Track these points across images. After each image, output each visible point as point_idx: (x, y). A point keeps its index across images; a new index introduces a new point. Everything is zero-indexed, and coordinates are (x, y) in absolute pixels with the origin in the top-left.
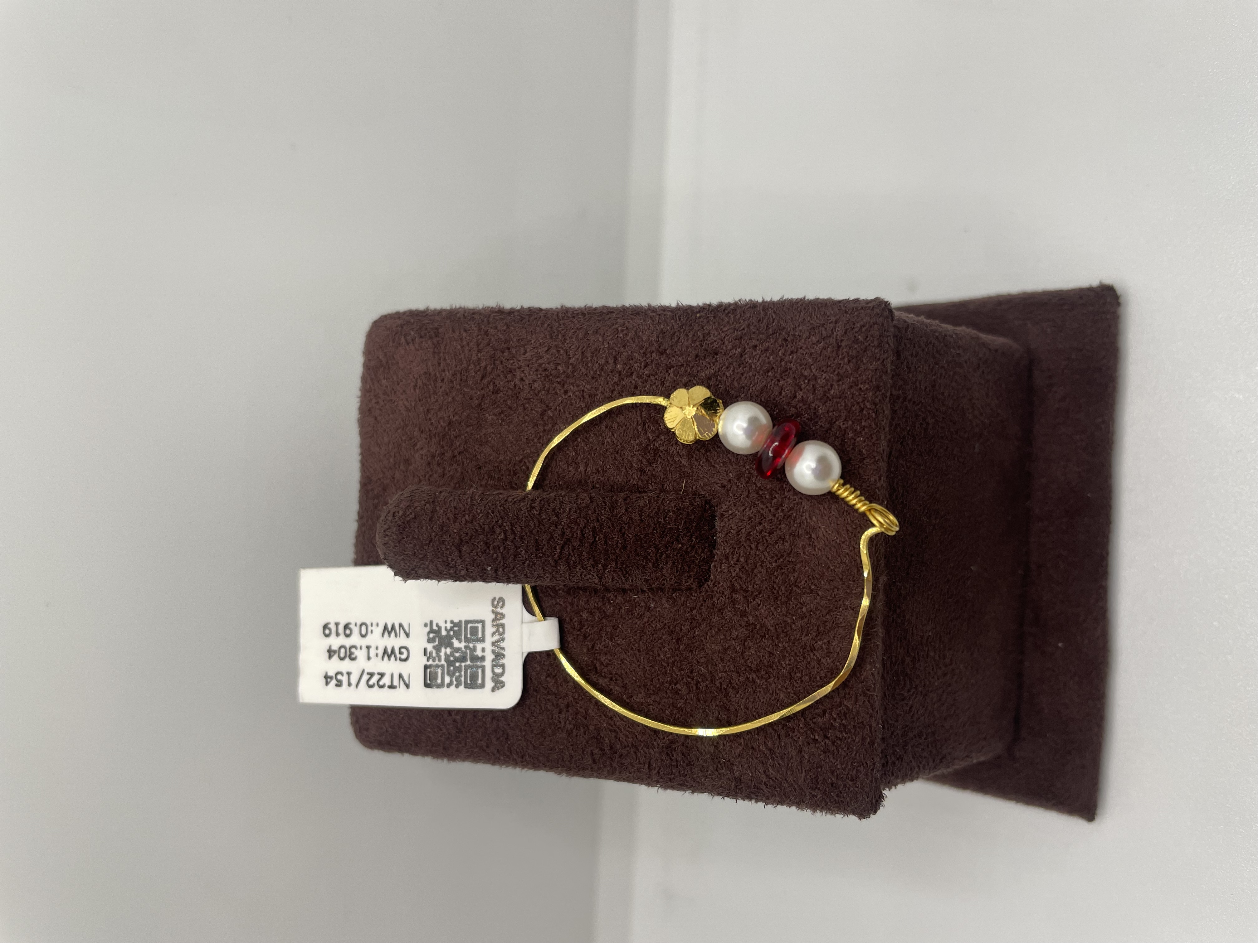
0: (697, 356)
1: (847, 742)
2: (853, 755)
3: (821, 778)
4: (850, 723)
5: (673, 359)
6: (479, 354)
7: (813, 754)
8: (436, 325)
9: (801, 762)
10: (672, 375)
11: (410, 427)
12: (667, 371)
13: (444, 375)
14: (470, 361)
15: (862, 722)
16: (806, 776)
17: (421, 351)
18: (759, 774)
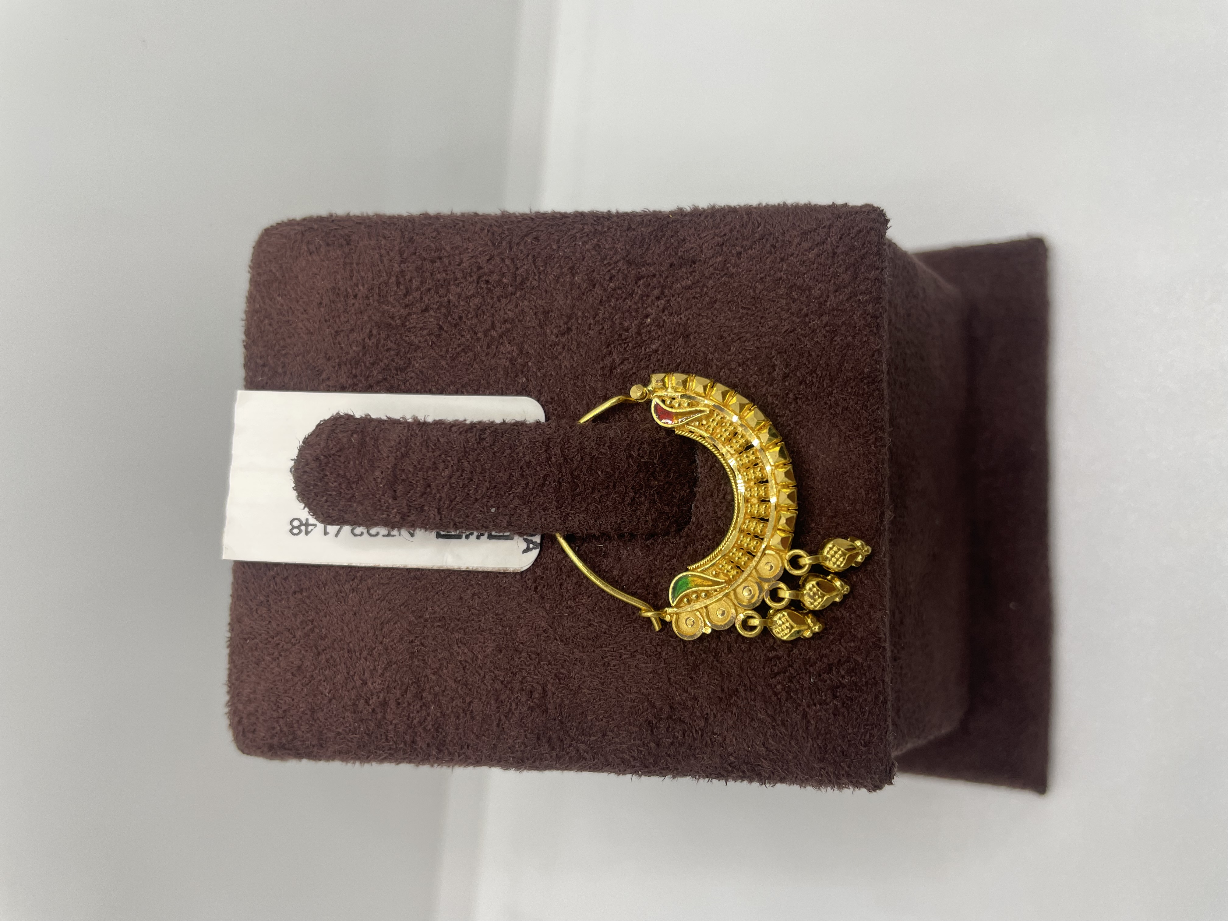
0: (671, 265)
1: (859, 701)
2: (866, 717)
3: (830, 746)
4: (861, 680)
5: (643, 269)
6: (402, 265)
7: (820, 719)
8: (347, 231)
9: (807, 728)
10: (642, 287)
11: (312, 353)
12: (636, 283)
13: (357, 289)
14: (390, 273)
15: (874, 678)
16: (813, 745)
17: (327, 262)
18: (757, 747)
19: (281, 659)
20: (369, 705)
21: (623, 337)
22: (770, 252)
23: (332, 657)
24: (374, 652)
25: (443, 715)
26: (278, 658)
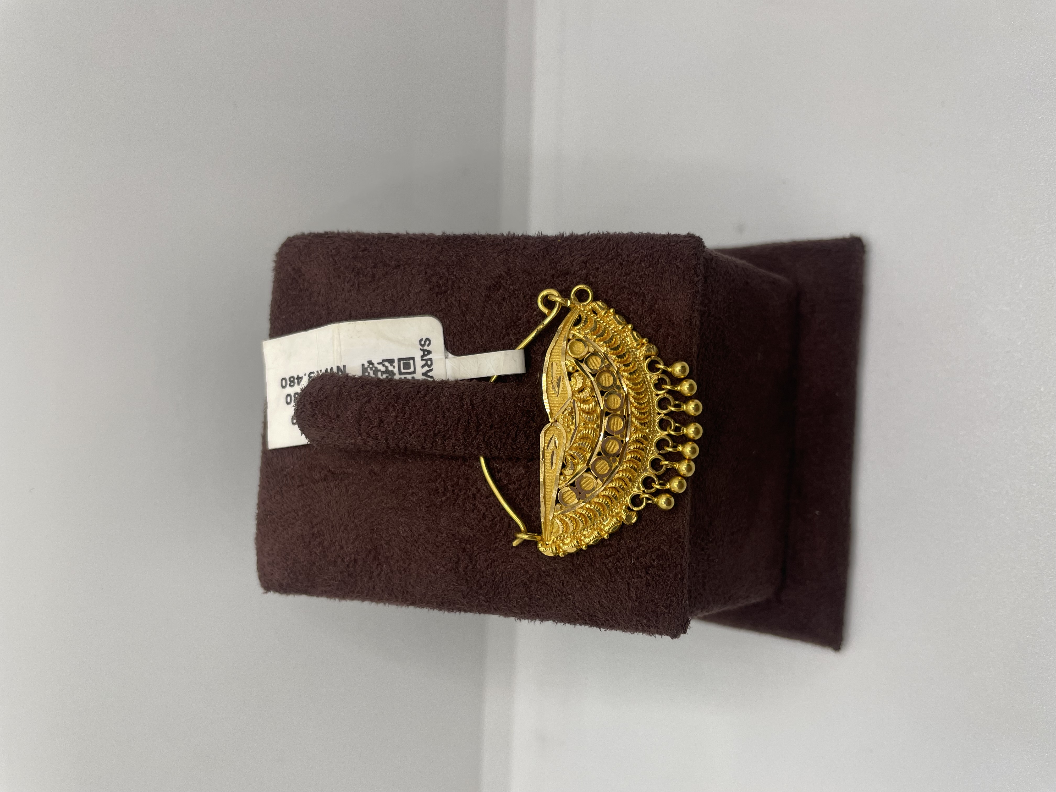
1: (664, 577)
2: (668, 588)
3: (642, 606)
4: (666, 563)
8: (336, 245)
15: (675, 562)
16: (632, 605)
18: (595, 604)
19: (289, 529)
20: (344, 562)
21: (517, 324)
22: (618, 268)
23: (321, 529)
24: (348, 528)
25: (392, 571)
26: (287, 529)
